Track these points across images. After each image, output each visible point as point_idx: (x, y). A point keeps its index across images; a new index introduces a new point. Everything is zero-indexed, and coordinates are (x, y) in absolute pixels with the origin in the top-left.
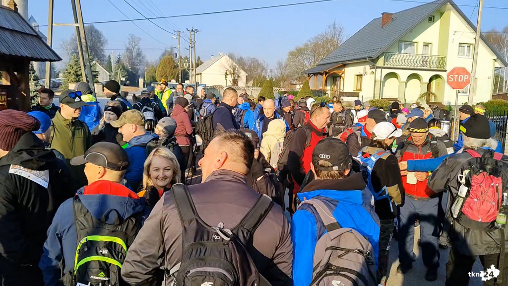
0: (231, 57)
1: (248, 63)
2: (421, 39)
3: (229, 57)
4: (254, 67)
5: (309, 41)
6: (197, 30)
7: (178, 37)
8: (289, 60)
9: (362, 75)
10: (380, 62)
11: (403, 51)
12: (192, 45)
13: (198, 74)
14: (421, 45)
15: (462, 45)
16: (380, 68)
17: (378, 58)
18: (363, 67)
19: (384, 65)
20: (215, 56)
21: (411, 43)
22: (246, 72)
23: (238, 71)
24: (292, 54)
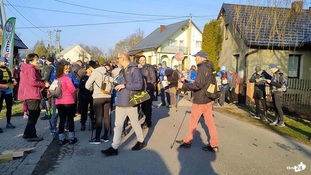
0: (81, 46)
1: (92, 50)
2: (178, 39)
3: (80, 46)
4: (96, 52)
5: (128, 38)
6: (60, 31)
7: (50, 35)
8: (116, 48)
9: (151, 56)
10: (159, 50)
11: (170, 45)
12: (58, 39)
13: (61, 56)
14: (178, 42)
15: (197, 42)
16: (159, 53)
17: (158, 48)
18: (151, 52)
19: (161, 51)
20: (71, 45)
21: (174, 41)
22: (91, 55)
23: (85, 54)
24: (117, 45)
